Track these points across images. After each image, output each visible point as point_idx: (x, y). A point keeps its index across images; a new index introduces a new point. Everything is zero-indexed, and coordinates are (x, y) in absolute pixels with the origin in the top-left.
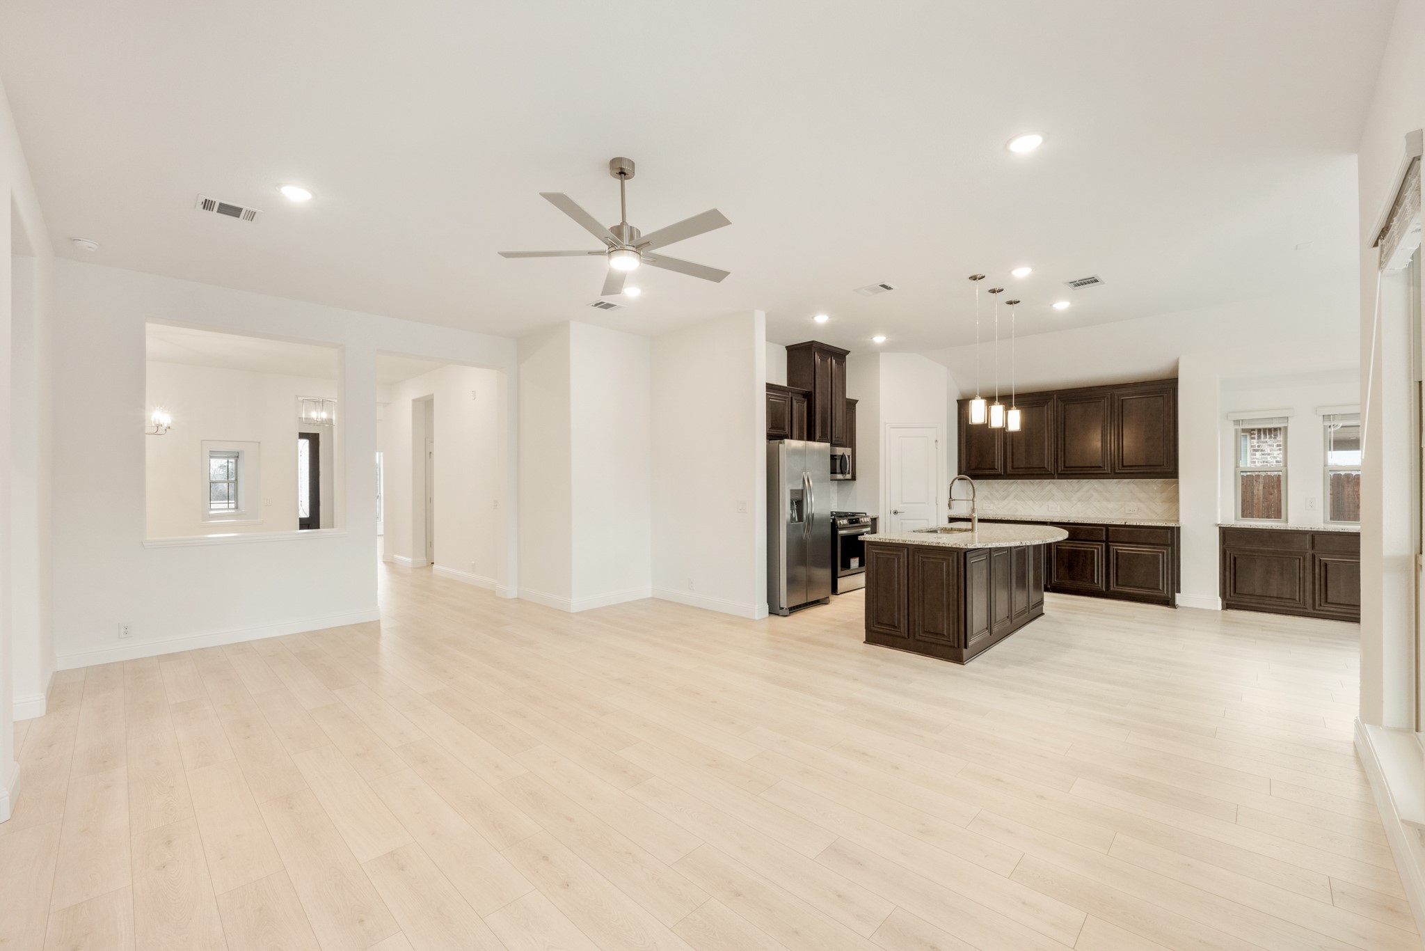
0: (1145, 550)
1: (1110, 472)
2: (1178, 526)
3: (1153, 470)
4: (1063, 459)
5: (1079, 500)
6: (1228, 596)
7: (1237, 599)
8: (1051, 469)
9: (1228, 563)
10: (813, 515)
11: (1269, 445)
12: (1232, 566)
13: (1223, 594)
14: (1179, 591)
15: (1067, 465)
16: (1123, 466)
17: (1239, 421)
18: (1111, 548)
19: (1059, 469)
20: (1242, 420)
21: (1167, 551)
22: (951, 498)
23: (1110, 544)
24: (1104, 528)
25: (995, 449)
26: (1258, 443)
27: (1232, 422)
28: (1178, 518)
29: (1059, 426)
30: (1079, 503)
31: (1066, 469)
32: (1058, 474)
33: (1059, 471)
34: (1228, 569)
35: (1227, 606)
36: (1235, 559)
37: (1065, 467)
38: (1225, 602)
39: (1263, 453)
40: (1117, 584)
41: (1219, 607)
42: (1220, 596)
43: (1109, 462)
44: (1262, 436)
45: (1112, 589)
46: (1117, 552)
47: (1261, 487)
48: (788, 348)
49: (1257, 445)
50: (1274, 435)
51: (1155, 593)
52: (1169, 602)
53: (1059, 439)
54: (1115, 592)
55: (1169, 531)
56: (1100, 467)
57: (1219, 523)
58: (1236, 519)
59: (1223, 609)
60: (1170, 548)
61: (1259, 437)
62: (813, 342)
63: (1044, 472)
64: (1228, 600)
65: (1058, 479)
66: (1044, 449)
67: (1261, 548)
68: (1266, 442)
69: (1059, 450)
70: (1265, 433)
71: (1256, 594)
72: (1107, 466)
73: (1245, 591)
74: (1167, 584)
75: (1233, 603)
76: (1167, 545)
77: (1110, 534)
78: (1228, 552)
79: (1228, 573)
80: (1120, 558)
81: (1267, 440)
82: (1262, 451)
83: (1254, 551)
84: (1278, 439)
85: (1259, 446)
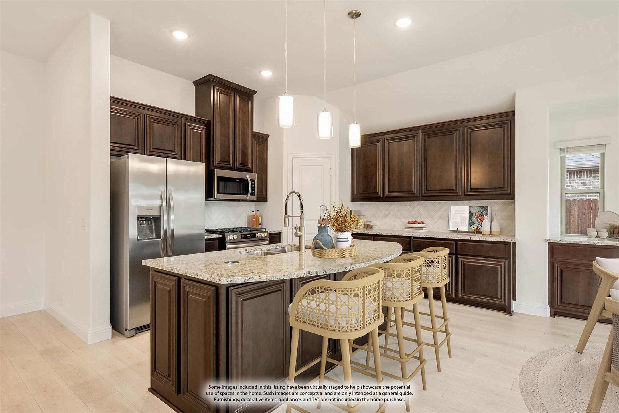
0: (487, 263)
1: (461, 194)
2: (513, 241)
3: (494, 192)
4: (425, 184)
5: (440, 218)
6: (555, 305)
7: (563, 308)
8: (416, 192)
9: (555, 275)
10: (173, 231)
11: (577, 183)
12: (559, 278)
13: (551, 303)
14: (514, 299)
15: (428, 189)
16: (471, 189)
17: (564, 149)
18: (460, 260)
19: (423, 191)
20: (567, 148)
21: (505, 264)
22: (286, 214)
23: (459, 256)
24: (454, 243)
25: (376, 177)
26: (569, 181)
27: (559, 150)
28: (515, 234)
29: (423, 156)
30: (440, 221)
31: (427, 192)
32: (423, 196)
33: (423, 194)
34: (555, 280)
35: (554, 313)
36: (561, 271)
37: (427, 190)
38: (553, 310)
39: (572, 187)
40: (464, 292)
41: (548, 315)
42: (548, 304)
43: (460, 186)
44: (572, 176)
45: (460, 296)
46: (464, 264)
47: (576, 209)
48: (195, 83)
49: (569, 182)
50: (580, 176)
51: (495, 301)
52: (507, 310)
53: (423, 167)
54: (462, 299)
55: (506, 246)
56: (453, 190)
57: (548, 239)
58: (561, 235)
59: (551, 316)
60: (507, 261)
61: (570, 177)
62: (210, 75)
63: (411, 195)
64: (556, 308)
65: (422, 200)
66: (412, 175)
67: (584, 262)
68: (575, 180)
69: (423, 176)
70: (574, 174)
71: (579, 304)
72: (459, 190)
73: (571, 301)
74: (505, 293)
75: (559, 311)
76: (505, 259)
77: (459, 247)
78: (555, 265)
79: (555, 284)
80: (466, 269)
81: (575, 179)
82: (572, 186)
83: (577, 264)
84: (582, 178)
85: (570, 183)
